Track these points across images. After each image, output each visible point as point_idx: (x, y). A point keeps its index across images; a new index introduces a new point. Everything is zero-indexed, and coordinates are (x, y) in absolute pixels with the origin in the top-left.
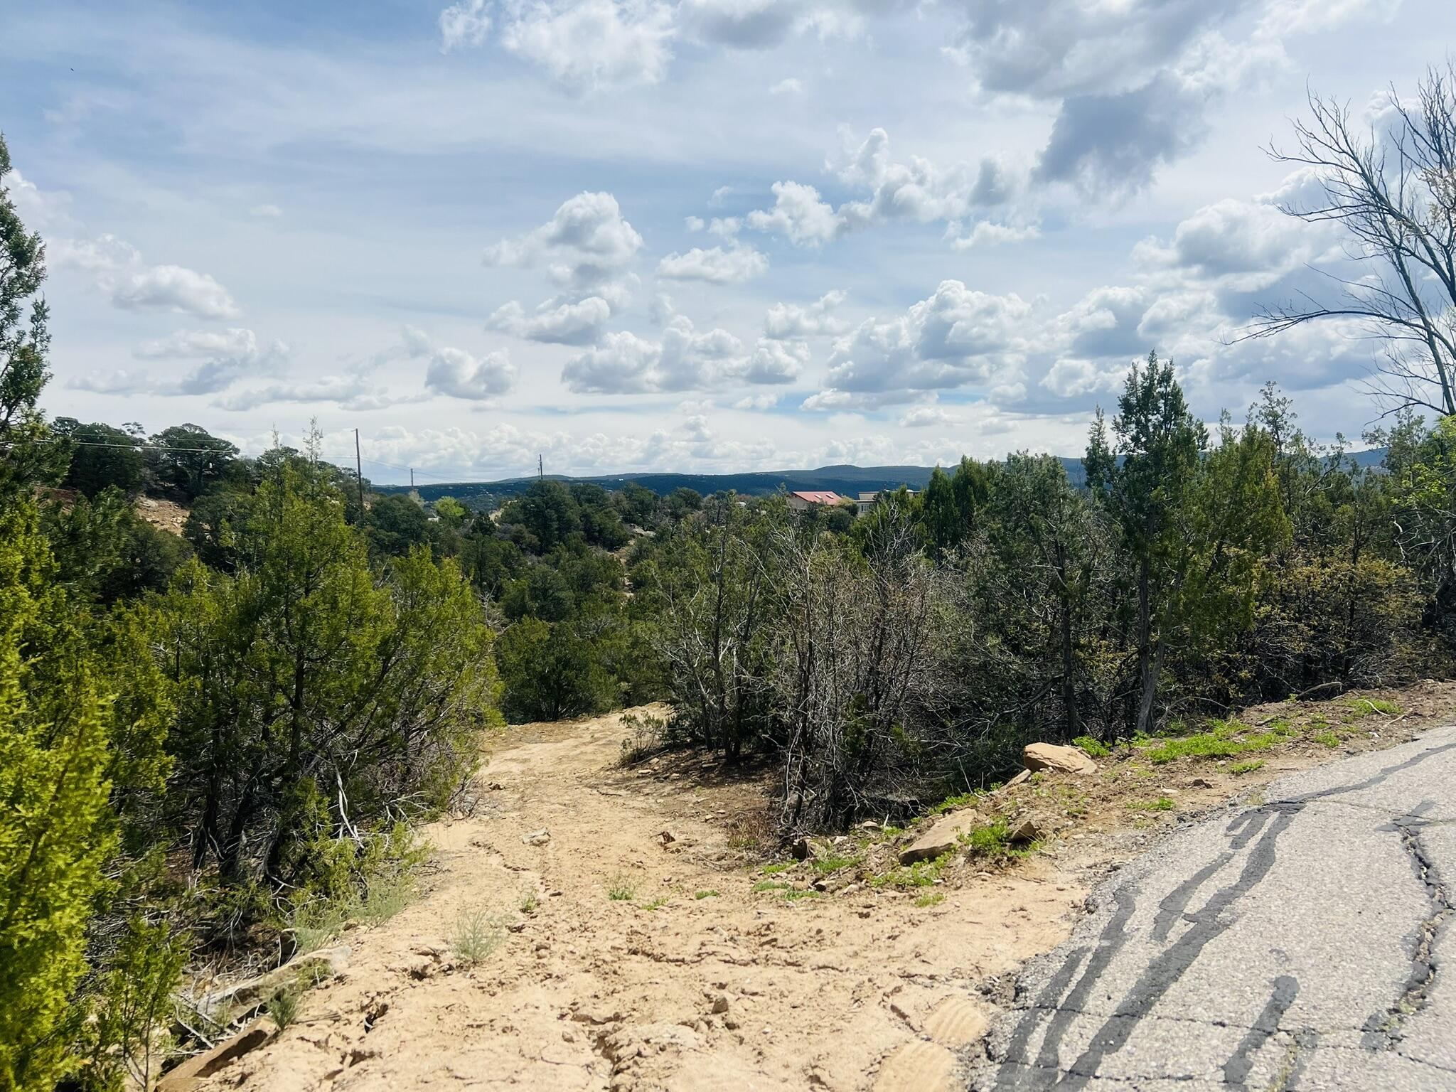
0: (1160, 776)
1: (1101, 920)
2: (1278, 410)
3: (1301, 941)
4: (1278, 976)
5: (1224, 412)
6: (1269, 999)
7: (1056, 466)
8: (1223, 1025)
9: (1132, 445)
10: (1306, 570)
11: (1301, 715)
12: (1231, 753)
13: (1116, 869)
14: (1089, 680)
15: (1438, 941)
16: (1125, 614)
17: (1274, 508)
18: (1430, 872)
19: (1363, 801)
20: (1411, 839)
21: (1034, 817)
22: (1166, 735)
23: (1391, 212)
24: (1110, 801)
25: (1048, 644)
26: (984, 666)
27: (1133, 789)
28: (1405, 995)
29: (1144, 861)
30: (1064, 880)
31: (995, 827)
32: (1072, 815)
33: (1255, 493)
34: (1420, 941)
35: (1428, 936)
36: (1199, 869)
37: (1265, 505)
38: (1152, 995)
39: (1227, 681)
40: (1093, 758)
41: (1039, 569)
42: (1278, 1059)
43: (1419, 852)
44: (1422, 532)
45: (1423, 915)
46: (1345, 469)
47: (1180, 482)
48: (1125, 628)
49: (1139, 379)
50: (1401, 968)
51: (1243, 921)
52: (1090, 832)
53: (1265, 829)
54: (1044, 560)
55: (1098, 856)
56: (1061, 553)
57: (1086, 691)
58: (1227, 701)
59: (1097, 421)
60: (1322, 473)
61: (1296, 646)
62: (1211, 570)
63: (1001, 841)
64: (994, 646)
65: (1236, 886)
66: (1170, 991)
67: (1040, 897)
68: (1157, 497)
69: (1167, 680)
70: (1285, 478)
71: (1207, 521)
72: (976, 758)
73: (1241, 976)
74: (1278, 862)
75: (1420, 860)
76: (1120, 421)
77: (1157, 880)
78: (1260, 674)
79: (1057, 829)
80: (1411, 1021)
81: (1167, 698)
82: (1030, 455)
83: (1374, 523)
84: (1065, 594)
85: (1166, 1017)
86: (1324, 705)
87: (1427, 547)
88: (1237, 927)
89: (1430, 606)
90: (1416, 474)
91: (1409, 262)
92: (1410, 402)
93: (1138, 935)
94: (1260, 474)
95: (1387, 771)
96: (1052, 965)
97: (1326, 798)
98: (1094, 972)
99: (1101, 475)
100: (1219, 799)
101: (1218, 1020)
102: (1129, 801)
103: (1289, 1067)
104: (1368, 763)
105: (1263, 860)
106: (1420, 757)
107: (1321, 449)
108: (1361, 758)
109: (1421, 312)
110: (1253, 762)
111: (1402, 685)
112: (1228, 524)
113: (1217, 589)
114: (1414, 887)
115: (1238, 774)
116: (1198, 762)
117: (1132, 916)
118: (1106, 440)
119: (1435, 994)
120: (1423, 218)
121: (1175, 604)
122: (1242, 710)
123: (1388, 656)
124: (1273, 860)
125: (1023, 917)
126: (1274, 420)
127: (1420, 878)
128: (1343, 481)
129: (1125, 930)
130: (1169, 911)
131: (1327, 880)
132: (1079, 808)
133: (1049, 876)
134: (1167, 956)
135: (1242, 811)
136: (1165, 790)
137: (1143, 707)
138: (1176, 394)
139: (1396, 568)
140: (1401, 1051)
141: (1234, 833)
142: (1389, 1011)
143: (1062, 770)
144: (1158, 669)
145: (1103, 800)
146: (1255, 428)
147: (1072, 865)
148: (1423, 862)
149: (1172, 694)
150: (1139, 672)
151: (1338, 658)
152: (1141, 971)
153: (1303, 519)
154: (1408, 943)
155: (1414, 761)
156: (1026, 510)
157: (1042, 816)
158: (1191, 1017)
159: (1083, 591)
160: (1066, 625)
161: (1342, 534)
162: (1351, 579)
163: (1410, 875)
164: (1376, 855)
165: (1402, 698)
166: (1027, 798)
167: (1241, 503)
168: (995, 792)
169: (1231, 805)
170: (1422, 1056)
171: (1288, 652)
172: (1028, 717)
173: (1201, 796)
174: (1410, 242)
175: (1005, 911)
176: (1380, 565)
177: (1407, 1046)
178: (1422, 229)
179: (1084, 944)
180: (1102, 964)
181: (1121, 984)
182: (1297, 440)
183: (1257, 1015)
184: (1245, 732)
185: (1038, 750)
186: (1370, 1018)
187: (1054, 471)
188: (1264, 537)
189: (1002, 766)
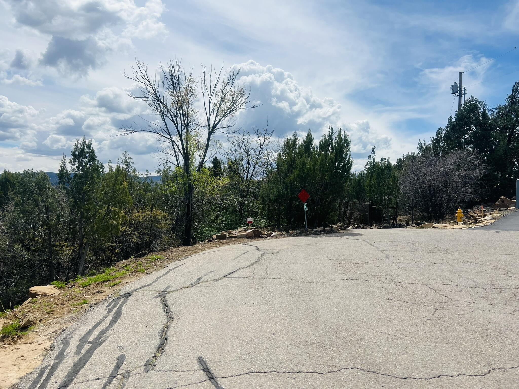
0: (84, 292)
1: (56, 352)
2: (128, 161)
3: (128, 341)
4: (119, 355)
5: (110, 160)
6: (115, 364)
7: (45, 176)
8: (99, 379)
9: (77, 169)
10: (137, 214)
11: (134, 263)
12: (110, 279)
13: (64, 330)
14: (59, 259)
15: (168, 330)
16: (74, 233)
17: (126, 194)
18: (168, 308)
19: (150, 289)
20: (163, 299)
21: (30, 317)
22: (88, 276)
23: (161, 102)
24: (64, 304)
25: (42, 246)
26: (14, 257)
27: (74, 298)
28: (158, 350)
29: (75, 326)
30: (42, 340)
31: (14, 325)
32: (48, 313)
33: (120, 189)
34: (163, 331)
35: (166, 329)
36: (95, 324)
37: (123, 193)
38: (73, 376)
39: (111, 254)
40: (59, 289)
41: (39, 217)
42: (117, 385)
43: (165, 302)
44: (171, 202)
45: (165, 323)
46: (149, 181)
47: (94, 184)
48: (74, 238)
49: (79, 146)
50: (157, 341)
51: (109, 339)
52: (55, 318)
53: (119, 305)
54: (40, 213)
55: (57, 327)
56: (48, 210)
57: (58, 263)
58: (111, 261)
59: (63, 159)
60: (142, 182)
61: (134, 240)
62: (105, 216)
63: (16, 329)
64: (18, 249)
65: (108, 327)
66: (80, 373)
67: (30, 349)
68: (85, 189)
69: (90, 256)
70: (130, 183)
71: (104, 198)
72: (8, 296)
73: (106, 359)
74: (122, 315)
75: (165, 305)
76: (72, 160)
77: (79, 331)
78: (122, 250)
79: (41, 320)
80: (159, 358)
81: (90, 262)
82: (34, 171)
83: (157, 199)
84: (49, 226)
85: (78, 383)
86: (142, 259)
87: (172, 206)
88: (107, 342)
89: (173, 224)
90: (169, 184)
91: (166, 119)
92: (167, 162)
93: (69, 355)
94: (122, 182)
95: (158, 278)
96: (33, 376)
97: (139, 290)
98: (51, 374)
99: (65, 180)
100: (105, 296)
101: (97, 378)
102: (72, 303)
103: (120, 387)
104: (153, 276)
105: (118, 315)
106: (168, 272)
107: (142, 174)
108: (151, 275)
109: (170, 134)
110: (117, 281)
111: (165, 250)
112: (111, 199)
113: (108, 222)
114: (163, 314)
115: (112, 286)
116: (99, 284)
117: (68, 348)
118: (66, 167)
119: (166, 347)
120: (169, 106)
121: (92, 228)
122: (116, 264)
123: (161, 241)
124: (121, 315)
125: (22, 359)
126: (127, 163)
127: (165, 311)
128: (148, 185)
129: (65, 354)
130: (83, 342)
131: (138, 318)
132: (51, 309)
133: (35, 340)
134: (80, 359)
135: (112, 299)
136: (86, 297)
137: (80, 266)
138: (93, 152)
139: (163, 213)
140: (155, 369)
141: (108, 308)
142: (153, 357)
143: (46, 295)
144: (86, 252)
145: (61, 305)
146: (120, 167)
147: (45, 333)
148: (166, 306)
149: (92, 260)
150: (79, 253)
151: (147, 243)
152: (70, 368)
153: (136, 197)
154: (160, 333)
155: (166, 273)
156: (32, 193)
157: (35, 316)
158: (87, 380)
159: (57, 224)
160: (50, 238)
161: (148, 203)
162: (151, 217)
163: (162, 311)
164: (152, 306)
165: (164, 254)
166: (29, 310)
167: (115, 192)
168: (15, 309)
169: (109, 298)
170: (161, 369)
171: (131, 242)
172: (33, 276)
173: (99, 297)
174: (166, 112)
175: (14, 359)
176: (159, 212)
177: (157, 368)
178: (169, 109)
179: (48, 364)
180: (54, 370)
181: (61, 376)
182: (134, 171)
183: (111, 371)
184: (116, 271)
185: (35, 289)
186: (147, 361)
187: (44, 178)
188: (123, 203)
189: (21, 298)
